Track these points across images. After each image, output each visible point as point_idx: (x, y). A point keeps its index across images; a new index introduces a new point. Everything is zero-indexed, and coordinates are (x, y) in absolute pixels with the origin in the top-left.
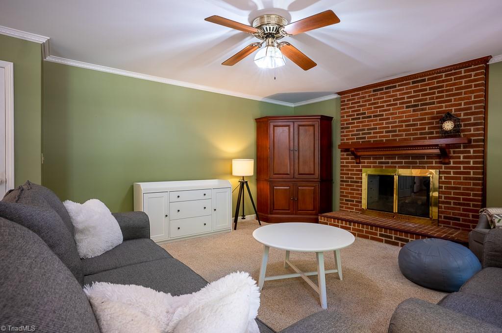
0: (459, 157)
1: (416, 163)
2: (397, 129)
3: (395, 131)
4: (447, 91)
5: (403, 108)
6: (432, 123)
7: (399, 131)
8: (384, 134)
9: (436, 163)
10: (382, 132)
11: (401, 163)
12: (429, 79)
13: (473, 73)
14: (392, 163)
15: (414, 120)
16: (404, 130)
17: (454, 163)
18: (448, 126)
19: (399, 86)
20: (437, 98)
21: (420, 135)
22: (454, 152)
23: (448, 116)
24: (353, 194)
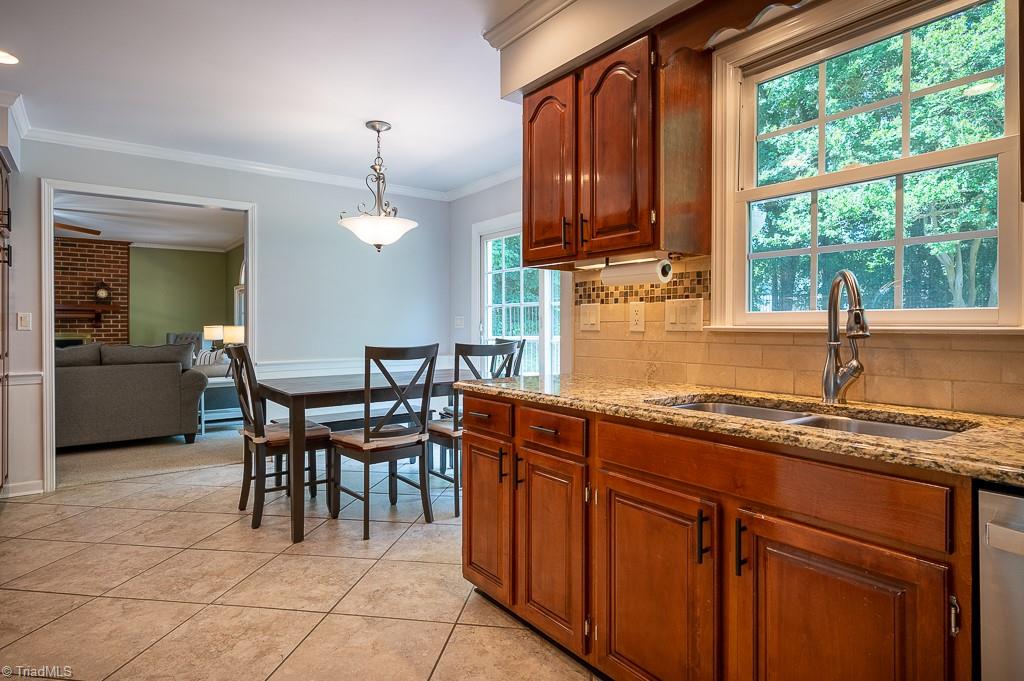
0: (109, 322)
4: (98, 261)
6: (83, 289)
9: (88, 326)
12: (80, 246)
13: (120, 251)
17: (105, 326)
18: (102, 294)
20: (88, 265)
22: (105, 317)
23: (103, 286)
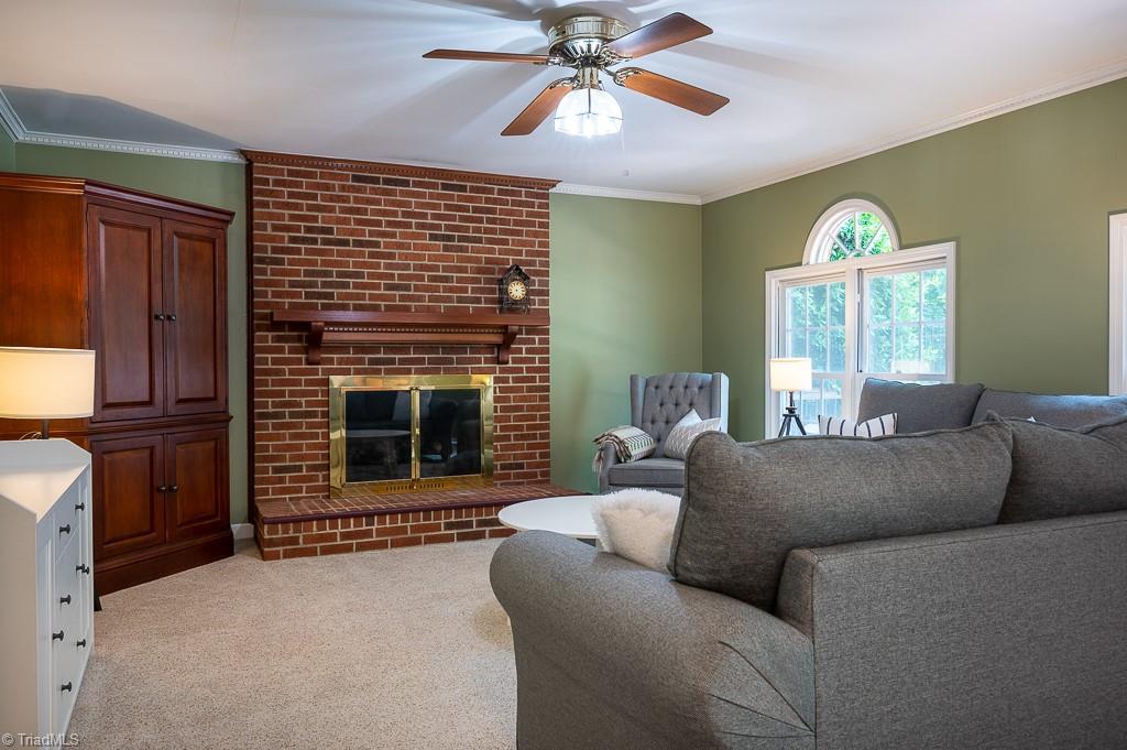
1: (450, 361)
2: (413, 283)
3: (407, 288)
5: (423, 237)
7: (417, 288)
8: (382, 292)
10: (377, 287)
11: (422, 361)
14: (402, 361)
15: (445, 269)
16: (426, 288)
18: (517, 291)
19: (416, 184)
20: (486, 231)
21: (458, 302)
23: (517, 273)
24: (299, 447)
